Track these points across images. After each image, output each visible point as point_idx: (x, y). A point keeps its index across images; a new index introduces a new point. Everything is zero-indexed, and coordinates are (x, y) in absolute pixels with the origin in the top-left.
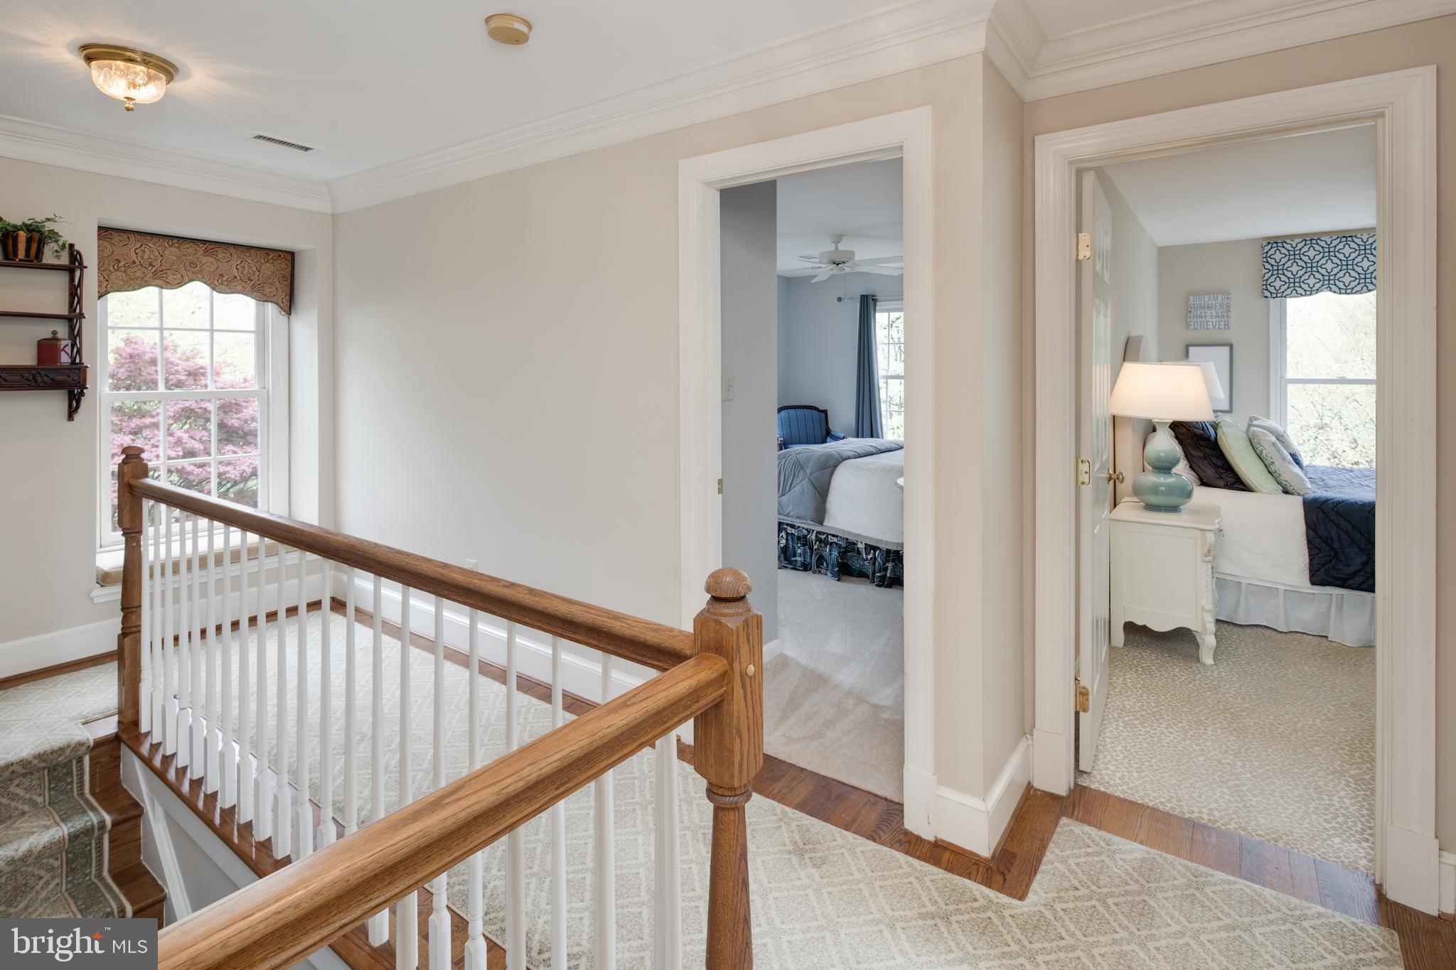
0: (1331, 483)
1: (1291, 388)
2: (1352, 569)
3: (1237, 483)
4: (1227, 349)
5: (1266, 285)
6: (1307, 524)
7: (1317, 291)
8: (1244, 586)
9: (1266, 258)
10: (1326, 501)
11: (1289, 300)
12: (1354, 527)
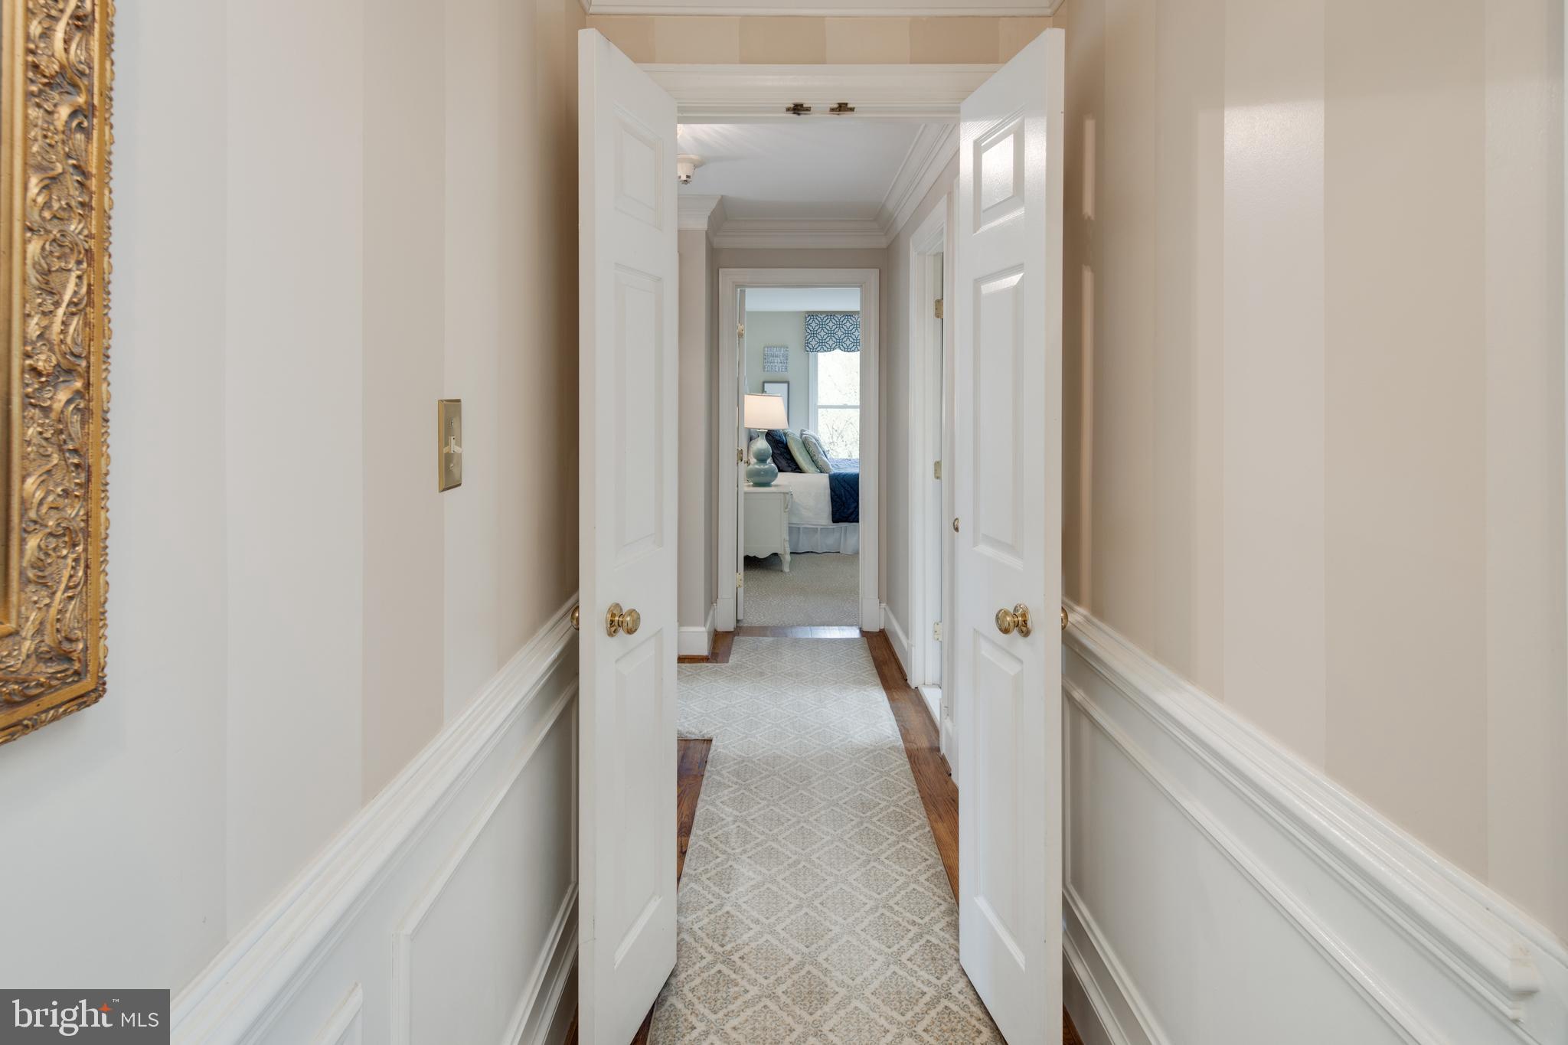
0: (841, 466)
1: (820, 410)
2: (851, 511)
3: (797, 469)
4: (786, 385)
5: (807, 343)
6: (831, 489)
7: (834, 349)
8: (801, 529)
9: (808, 325)
10: (839, 474)
11: (819, 354)
12: (851, 487)
